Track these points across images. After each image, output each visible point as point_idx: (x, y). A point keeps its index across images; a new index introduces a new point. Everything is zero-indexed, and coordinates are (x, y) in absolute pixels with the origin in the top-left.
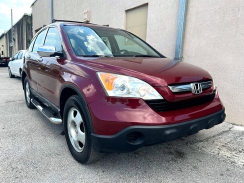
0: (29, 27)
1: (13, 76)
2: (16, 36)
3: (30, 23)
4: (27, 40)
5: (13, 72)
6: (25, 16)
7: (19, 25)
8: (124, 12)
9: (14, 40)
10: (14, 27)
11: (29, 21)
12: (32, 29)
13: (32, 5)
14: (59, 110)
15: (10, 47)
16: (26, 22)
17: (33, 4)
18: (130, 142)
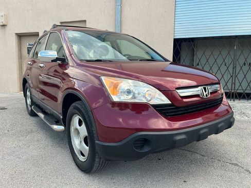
14: (61, 117)
18: (137, 149)
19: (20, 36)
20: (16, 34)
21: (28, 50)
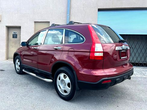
8: (34, 22)
19: (9, 28)
20: (6, 26)
21: (13, 36)
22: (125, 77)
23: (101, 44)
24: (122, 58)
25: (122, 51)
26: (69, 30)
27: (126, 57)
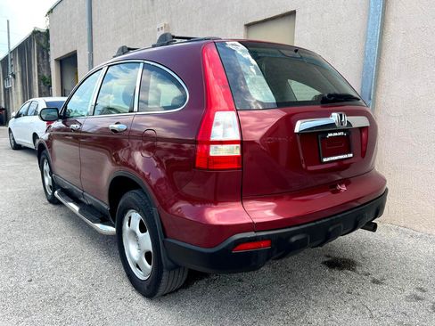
0: (43, 53)
1: (17, 147)
2: (17, 69)
3: (44, 46)
4: (39, 76)
5: (19, 140)
6: (36, 34)
7: (23, 50)
8: (243, 28)
9: (14, 76)
10: (13, 52)
11: (42, 41)
12: (48, 56)
13: (49, 13)
15: (5, 89)
16: (38, 43)
17: (51, 11)
22: (331, 229)
23: (233, 113)
24: (325, 160)
25: (330, 135)
26: (152, 63)
27: (351, 155)
